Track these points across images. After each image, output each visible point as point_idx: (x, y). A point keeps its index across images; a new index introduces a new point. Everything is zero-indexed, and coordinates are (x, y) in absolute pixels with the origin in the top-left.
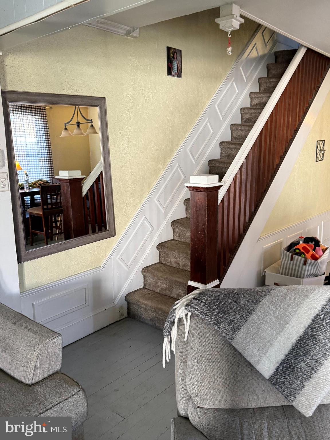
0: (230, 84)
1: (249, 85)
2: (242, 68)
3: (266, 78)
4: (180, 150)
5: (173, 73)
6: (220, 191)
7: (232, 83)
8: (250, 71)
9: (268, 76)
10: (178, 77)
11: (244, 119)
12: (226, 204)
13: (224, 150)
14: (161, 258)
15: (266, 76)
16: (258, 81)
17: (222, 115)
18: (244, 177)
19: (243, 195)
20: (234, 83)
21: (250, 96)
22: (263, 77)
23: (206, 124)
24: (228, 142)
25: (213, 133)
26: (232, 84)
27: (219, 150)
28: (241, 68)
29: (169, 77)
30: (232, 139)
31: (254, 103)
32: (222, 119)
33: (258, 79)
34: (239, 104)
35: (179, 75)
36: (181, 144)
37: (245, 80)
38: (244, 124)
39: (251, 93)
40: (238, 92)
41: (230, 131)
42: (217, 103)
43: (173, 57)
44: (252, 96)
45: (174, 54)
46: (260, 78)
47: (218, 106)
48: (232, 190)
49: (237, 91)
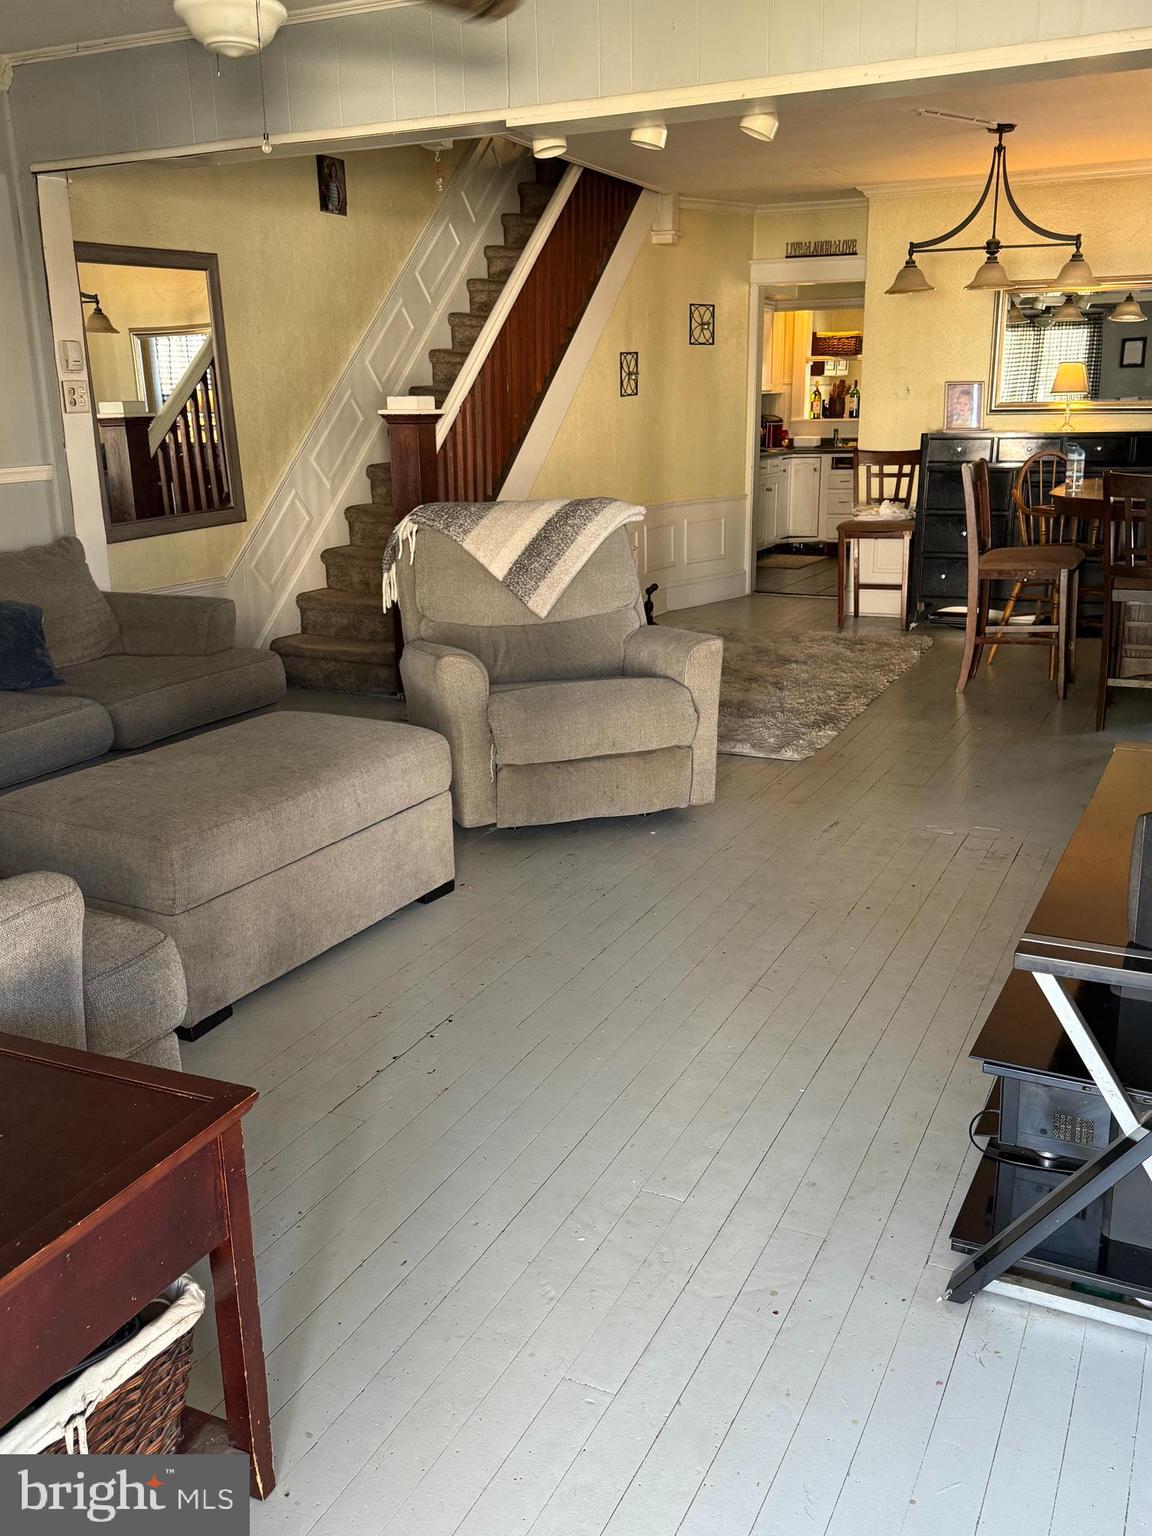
0: (442, 227)
1: (483, 230)
2: (466, 193)
3: (517, 215)
4: (353, 360)
5: (330, 207)
6: (438, 426)
7: (448, 223)
8: (482, 199)
9: (522, 210)
10: (340, 213)
11: (476, 303)
12: (450, 454)
13: (439, 366)
14: (331, 579)
15: (517, 210)
16: (500, 220)
17: (430, 294)
18: (479, 408)
19: (479, 444)
20: (450, 225)
21: (485, 253)
22: (511, 212)
23: (400, 310)
24: (446, 351)
25: (414, 332)
26: (447, 227)
27: (428, 368)
28: (463, 193)
29: (324, 213)
30: (453, 344)
31: (494, 269)
32: (430, 301)
33: (500, 216)
34: (463, 270)
35: (342, 211)
36: (354, 348)
37: (474, 220)
38: (476, 313)
39: (487, 247)
40: (460, 245)
41: (449, 328)
42: (418, 269)
43: (330, 175)
44: (490, 254)
45: (330, 170)
46: (504, 215)
47: (420, 273)
48: (460, 429)
49: (458, 243)
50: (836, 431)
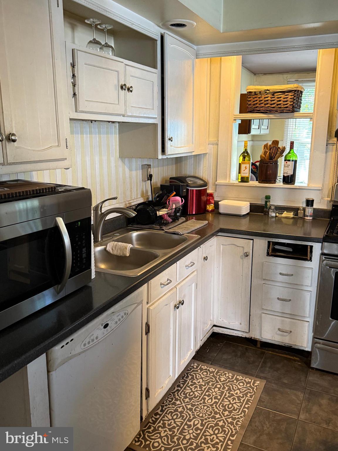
50: (268, 198)
